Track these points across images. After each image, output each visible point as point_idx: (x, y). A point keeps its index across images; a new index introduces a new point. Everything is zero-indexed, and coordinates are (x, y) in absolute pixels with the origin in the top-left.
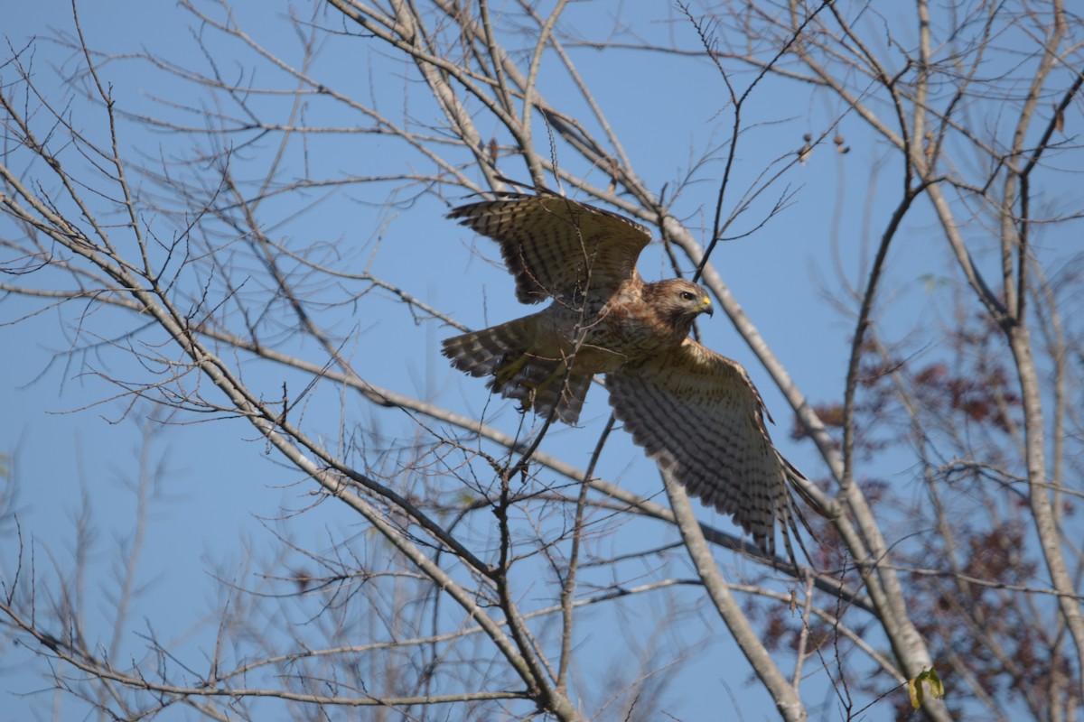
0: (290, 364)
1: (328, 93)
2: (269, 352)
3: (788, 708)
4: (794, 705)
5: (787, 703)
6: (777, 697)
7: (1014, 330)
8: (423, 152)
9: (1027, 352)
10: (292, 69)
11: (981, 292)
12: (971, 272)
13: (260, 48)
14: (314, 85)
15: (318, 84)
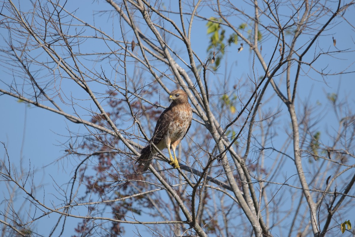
0: (47, 109)
1: (88, 26)
2: (41, 105)
3: (257, 227)
4: (258, 227)
5: (256, 226)
6: (253, 224)
7: (290, 105)
8: (119, 45)
9: (294, 112)
10: (77, 18)
11: (278, 93)
12: (275, 86)
13: (66, 11)
14: (84, 23)
15: (85, 23)
